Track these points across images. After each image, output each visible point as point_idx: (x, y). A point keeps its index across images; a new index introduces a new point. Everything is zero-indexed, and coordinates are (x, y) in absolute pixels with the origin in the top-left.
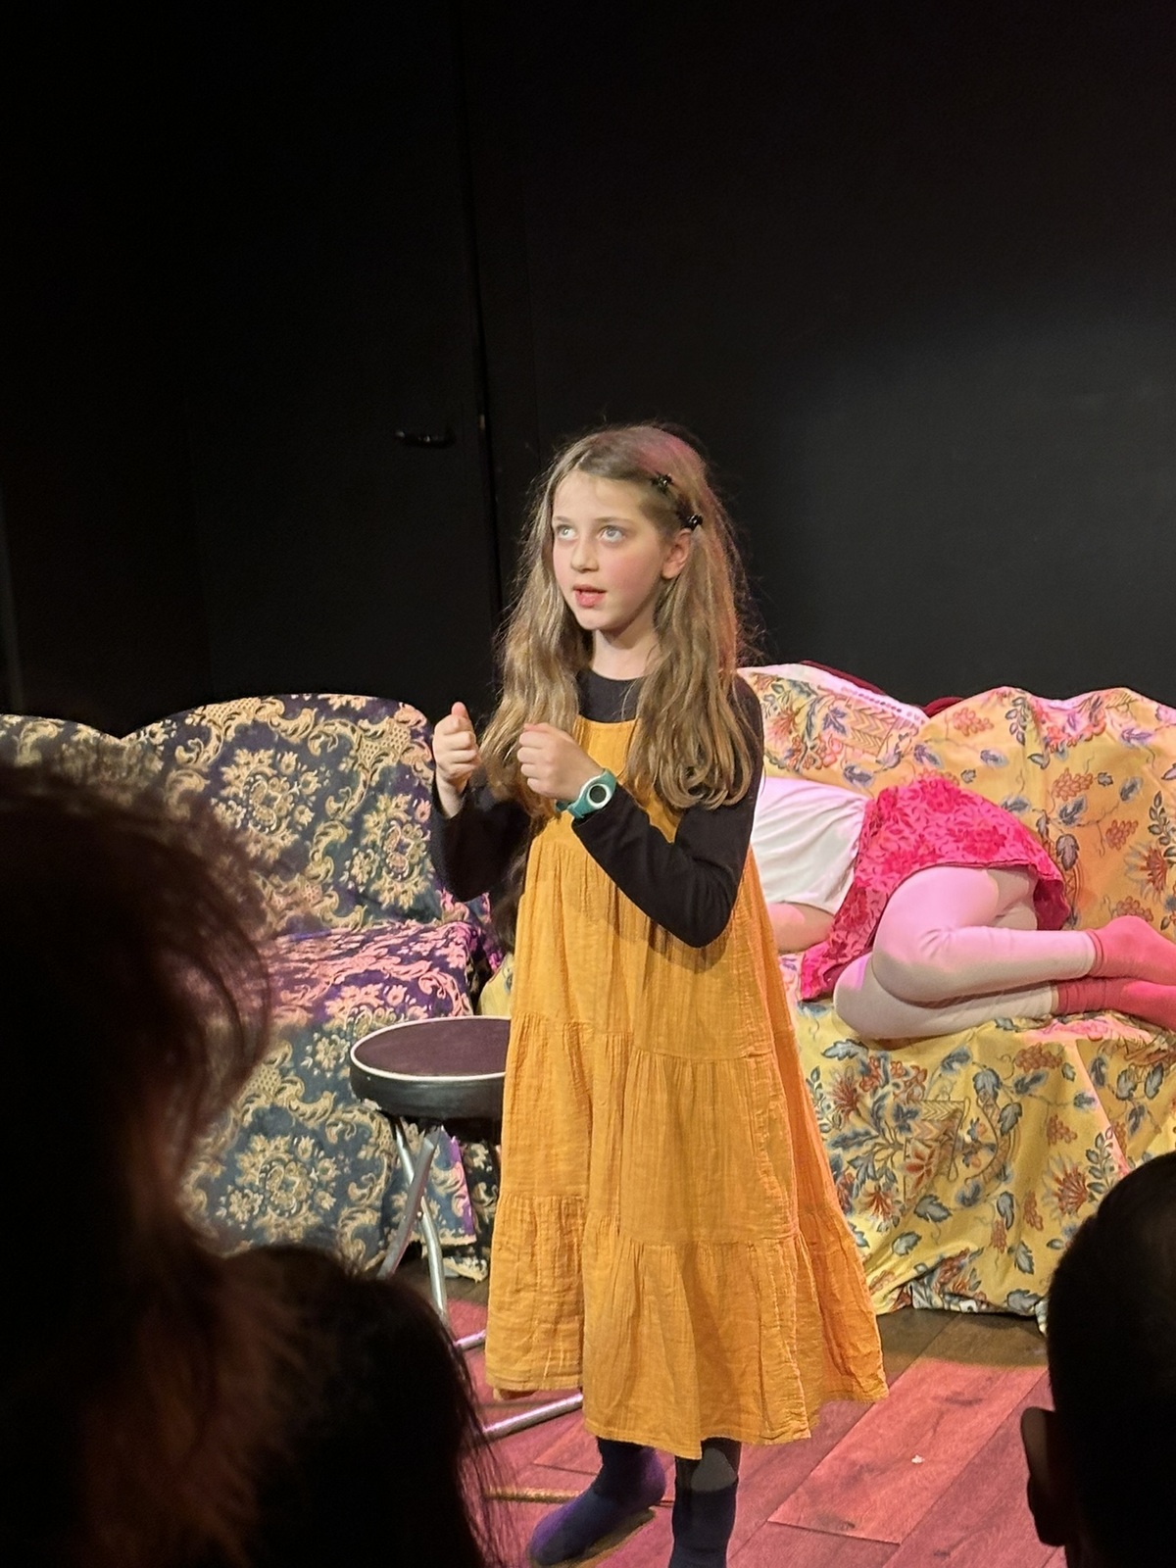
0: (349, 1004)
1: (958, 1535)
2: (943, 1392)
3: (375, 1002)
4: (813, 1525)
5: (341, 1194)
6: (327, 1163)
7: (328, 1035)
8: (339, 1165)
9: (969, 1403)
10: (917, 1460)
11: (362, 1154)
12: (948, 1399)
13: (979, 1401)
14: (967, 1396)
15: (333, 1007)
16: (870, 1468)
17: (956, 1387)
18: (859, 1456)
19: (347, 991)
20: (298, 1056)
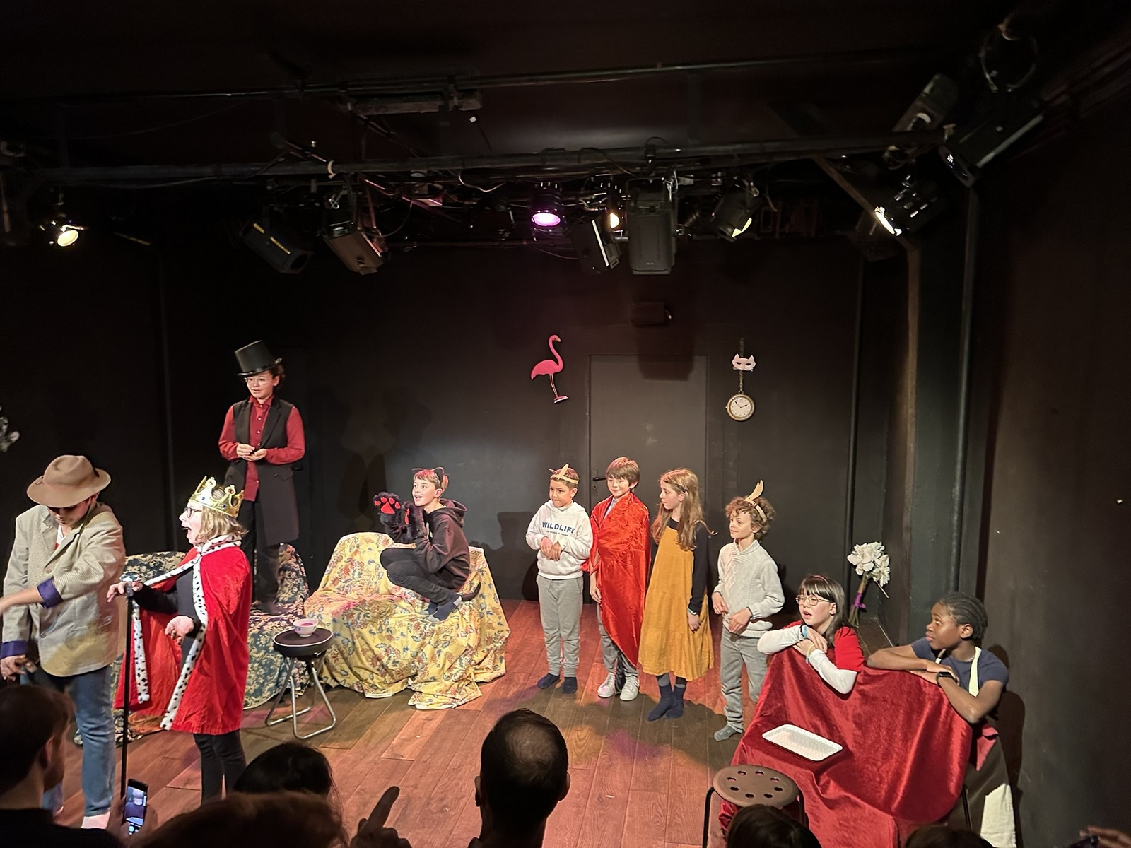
0: (270, 627)
1: (429, 756)
2: (424, 717)
3: (278, 626)
4: (393, 757)
5: (265, 678)
6: (262, 670)
7: (264, 635)
8: (265, 670)
9: (431, 720)
10: (418, 737)
11: (271, 667)
12: (426, 719)
13: (433, 719)
14: (430, 718)
15: (265, 627)
16: (406, 740)
17: (427, 716)
18: (403, 737)
19: (269, 623)
20: (256, 641)
